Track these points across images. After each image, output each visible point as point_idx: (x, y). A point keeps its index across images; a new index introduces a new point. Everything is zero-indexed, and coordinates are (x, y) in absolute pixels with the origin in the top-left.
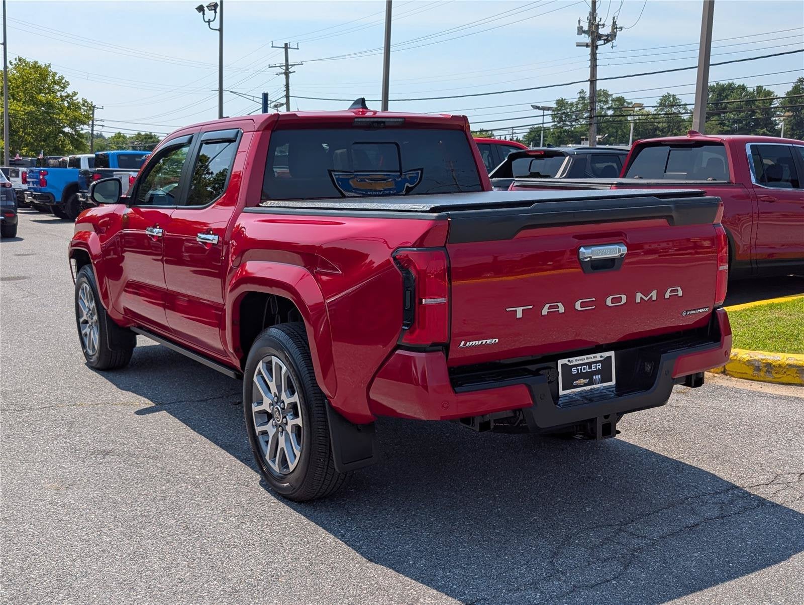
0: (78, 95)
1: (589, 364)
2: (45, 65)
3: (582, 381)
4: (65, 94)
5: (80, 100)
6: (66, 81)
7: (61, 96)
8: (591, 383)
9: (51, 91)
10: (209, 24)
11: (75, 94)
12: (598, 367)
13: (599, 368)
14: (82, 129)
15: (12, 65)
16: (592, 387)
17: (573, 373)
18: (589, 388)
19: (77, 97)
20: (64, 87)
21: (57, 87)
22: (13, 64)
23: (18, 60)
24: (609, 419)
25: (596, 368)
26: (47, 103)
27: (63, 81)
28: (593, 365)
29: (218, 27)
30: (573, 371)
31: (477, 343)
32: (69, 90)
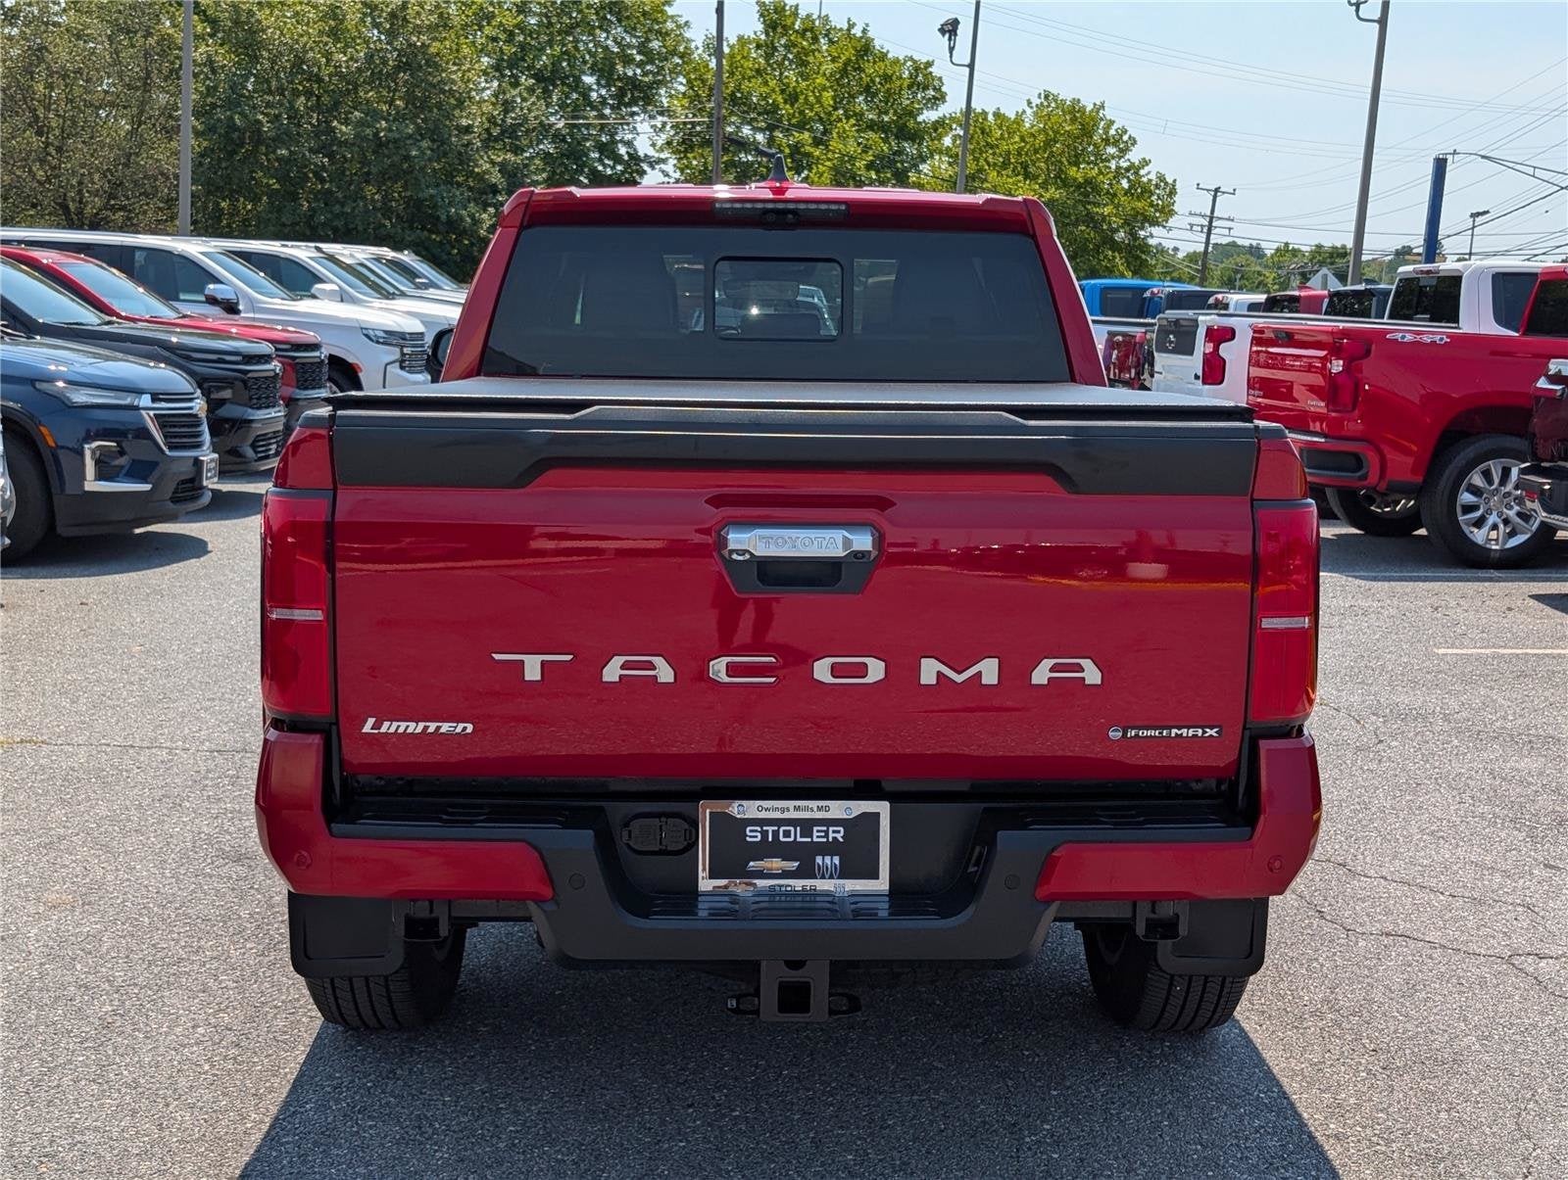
0: (1151, 165)
1: (807, 826)
2: (1095, 104)
3: (776, 864)
4: (1127, 164)
5: (1152, 176)
6: (1130, 137)
7: (1118, 168)
8: (807, 871)
9: (1101, 158)
10: (1357, 11)
11: (1145, 163)
12: (831, 835)
13: (835, 838)
14: (1152, 236)
15: (1031, 107)
16: (808, 883)
17: (748, 839)
18: (798, 884)
19: (1147, 169)
20: (1123, 151)
21: (1111, 150)
22: (1034, 105)
23: (1043, 96)
24: (800, 972)
25: (827, 836)
26: (1086, 181)
27: (1125, 138)
28: (815, 829)
29: (1377, 15)
30: (748, 833)
31: (413, 728)
32: (1134, 156)
